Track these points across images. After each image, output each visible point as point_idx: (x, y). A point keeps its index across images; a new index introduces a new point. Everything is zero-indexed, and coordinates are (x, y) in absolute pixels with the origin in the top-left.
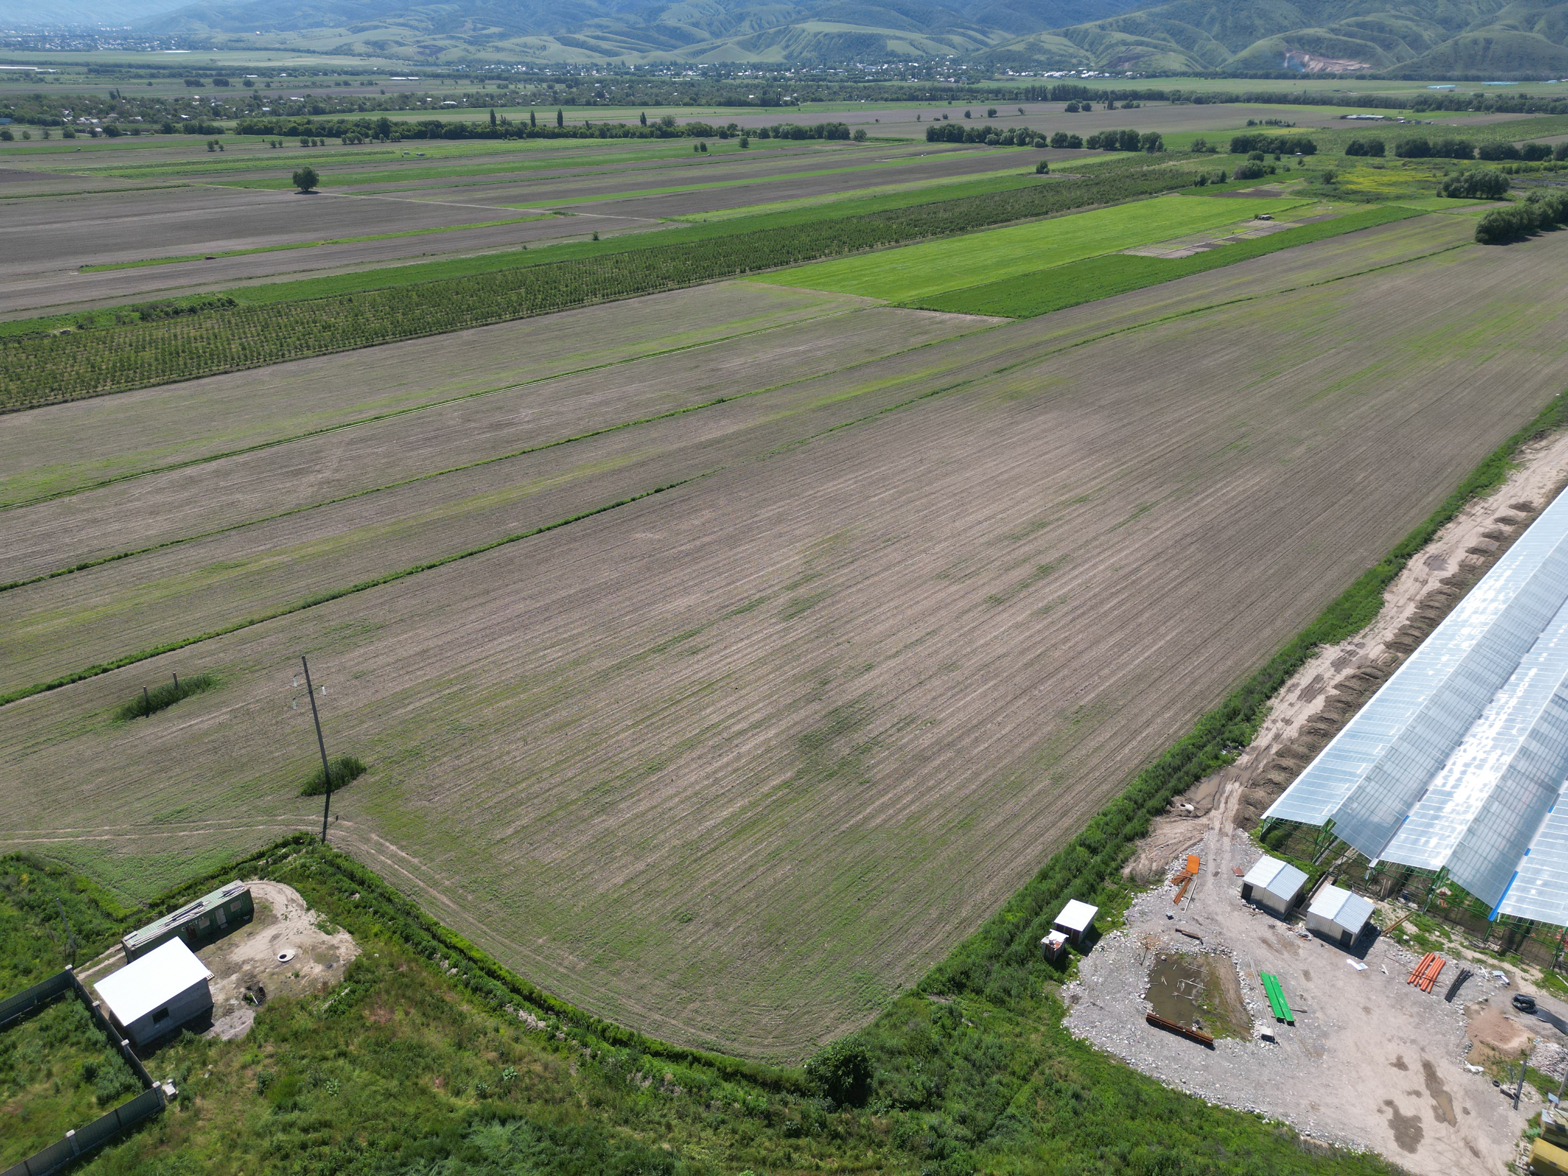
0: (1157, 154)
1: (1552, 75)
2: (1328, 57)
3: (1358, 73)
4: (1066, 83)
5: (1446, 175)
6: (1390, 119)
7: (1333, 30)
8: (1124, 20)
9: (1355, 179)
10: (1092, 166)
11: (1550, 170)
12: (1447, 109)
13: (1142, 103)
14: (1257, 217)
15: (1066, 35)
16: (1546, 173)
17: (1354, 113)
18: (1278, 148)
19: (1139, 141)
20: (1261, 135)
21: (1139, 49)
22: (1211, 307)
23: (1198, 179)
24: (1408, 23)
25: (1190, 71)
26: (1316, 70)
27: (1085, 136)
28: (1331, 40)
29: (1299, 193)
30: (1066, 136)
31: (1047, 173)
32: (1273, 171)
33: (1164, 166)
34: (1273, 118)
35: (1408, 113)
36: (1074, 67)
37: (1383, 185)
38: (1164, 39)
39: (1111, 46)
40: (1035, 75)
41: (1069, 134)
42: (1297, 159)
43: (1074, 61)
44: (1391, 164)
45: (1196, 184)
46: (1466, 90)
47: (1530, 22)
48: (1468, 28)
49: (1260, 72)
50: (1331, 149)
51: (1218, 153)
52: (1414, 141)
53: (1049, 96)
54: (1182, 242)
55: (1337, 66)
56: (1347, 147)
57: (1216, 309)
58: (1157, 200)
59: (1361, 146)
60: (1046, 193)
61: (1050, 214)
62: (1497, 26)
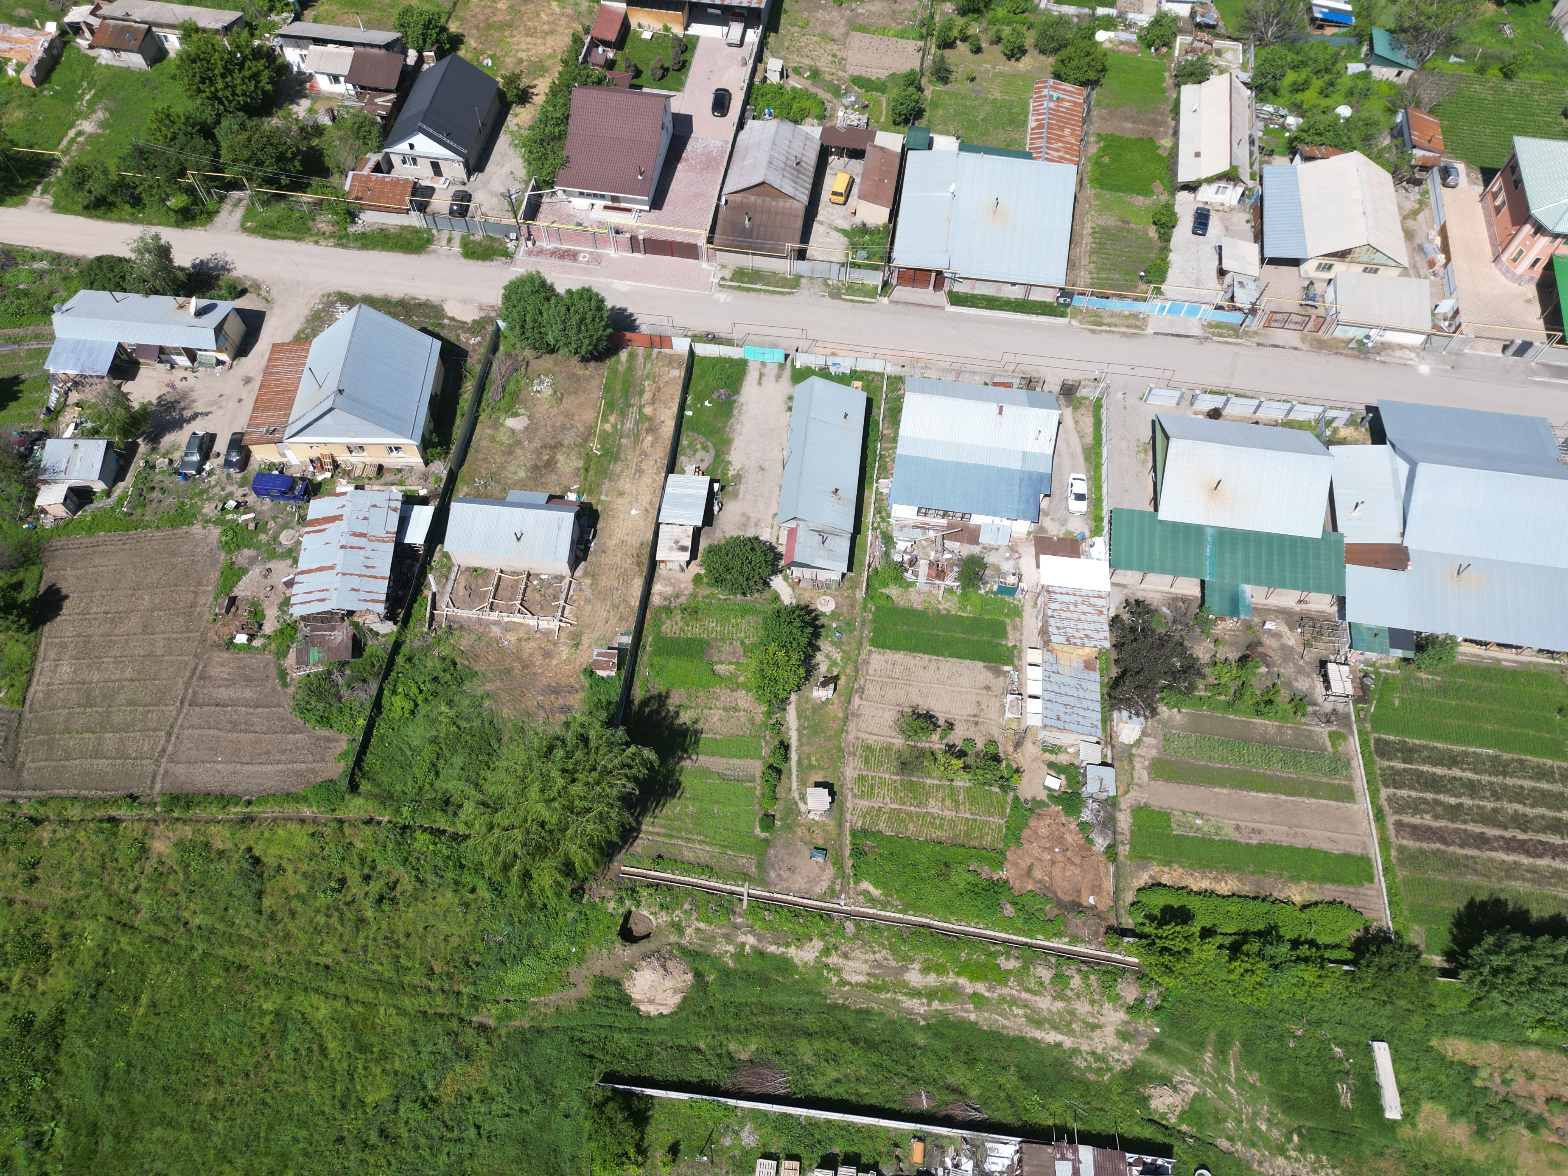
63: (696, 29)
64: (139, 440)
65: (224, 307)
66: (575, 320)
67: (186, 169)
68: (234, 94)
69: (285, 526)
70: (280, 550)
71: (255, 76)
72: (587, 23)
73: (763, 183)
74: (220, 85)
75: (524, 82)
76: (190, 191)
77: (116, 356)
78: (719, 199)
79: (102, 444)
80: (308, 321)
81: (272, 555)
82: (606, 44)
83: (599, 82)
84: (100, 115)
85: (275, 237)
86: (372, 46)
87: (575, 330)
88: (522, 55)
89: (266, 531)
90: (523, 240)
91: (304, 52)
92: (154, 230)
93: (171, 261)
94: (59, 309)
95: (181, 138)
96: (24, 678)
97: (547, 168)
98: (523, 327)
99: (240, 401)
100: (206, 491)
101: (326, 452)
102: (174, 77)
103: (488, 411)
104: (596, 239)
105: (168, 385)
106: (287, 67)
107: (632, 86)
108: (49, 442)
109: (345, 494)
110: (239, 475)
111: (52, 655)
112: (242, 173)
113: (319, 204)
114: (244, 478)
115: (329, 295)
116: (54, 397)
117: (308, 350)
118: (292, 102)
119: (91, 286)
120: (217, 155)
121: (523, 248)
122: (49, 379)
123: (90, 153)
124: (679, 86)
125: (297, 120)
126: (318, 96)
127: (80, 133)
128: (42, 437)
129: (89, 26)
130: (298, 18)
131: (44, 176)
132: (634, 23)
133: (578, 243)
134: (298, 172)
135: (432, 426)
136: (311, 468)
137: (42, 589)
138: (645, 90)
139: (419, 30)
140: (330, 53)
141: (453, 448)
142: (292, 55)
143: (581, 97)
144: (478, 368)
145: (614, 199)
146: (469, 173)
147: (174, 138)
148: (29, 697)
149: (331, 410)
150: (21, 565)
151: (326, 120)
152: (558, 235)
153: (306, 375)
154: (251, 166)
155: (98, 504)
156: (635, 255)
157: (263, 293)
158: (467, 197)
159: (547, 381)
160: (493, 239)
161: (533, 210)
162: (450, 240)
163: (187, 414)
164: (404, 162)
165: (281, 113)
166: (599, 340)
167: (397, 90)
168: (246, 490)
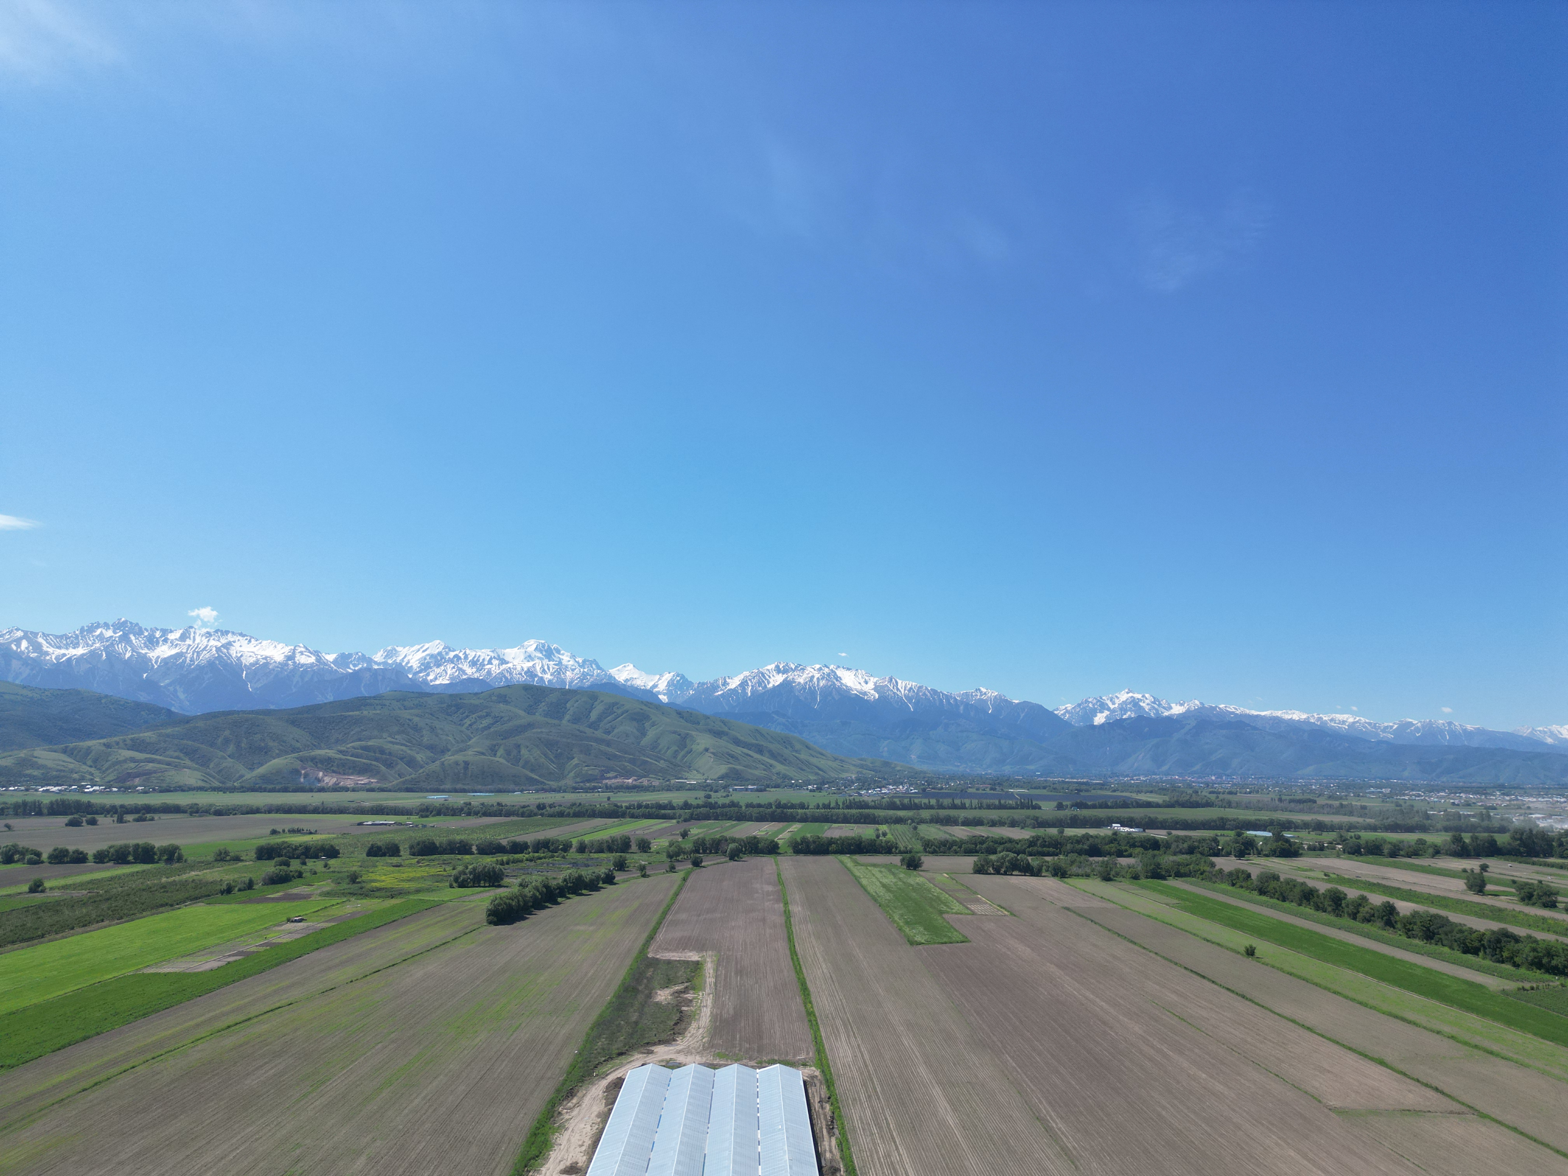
0: (177, 865)
1: (516, 788)
2: (340, 773)
3: (368, 787)
4: (65, 797)
5: (454, 869)
6: (401, 824)
7: (341, 752)
8: (132, 740)
9: (378, 878)
10: (100, 881)
11: (531, 860)
12: (445, 815)
13: (156, 816)
14: (289, 920)
15: (64, 751)
16: (528, 863)
17: (369, 820)
18: (303, 854)
19: (155, 854)
20: (284, 842)
21: (150, 766)
22: (250, 1019)
23: (224, 887)
24: (403, 748)
25: (207, 785)
26: (330, 784)
27: (90, 850)
28: (340, 759)
29: (328, 894)
30: (67, 851)
31: (43, 891)
32: (300, 875)
33: (184, 877)
34: (296, 827)
35: (413, 819)
36: (75, 781)
37: (403, 881)
38: (178, 757)
39: (118, 763)
40: (27, 790)
41: (71, 848)
42: (323, 863)
43: (75, 776)
44: (407, 862)
45: (222, 893)
46: (458, 800)
47: (493, 750)
48: (450, 753)
49: (278, 787)
50: (352, 853)
51: (242, 861)
52: (424, 842)
53: (45, 811)
54: (211, 953)
55: (349, 781)
56: (367, 849)
57: (255, 1020)
58: (179, 912)
59: (379, 848)
60: (41, 914)
61: (48, 937)
62: (470, 752)
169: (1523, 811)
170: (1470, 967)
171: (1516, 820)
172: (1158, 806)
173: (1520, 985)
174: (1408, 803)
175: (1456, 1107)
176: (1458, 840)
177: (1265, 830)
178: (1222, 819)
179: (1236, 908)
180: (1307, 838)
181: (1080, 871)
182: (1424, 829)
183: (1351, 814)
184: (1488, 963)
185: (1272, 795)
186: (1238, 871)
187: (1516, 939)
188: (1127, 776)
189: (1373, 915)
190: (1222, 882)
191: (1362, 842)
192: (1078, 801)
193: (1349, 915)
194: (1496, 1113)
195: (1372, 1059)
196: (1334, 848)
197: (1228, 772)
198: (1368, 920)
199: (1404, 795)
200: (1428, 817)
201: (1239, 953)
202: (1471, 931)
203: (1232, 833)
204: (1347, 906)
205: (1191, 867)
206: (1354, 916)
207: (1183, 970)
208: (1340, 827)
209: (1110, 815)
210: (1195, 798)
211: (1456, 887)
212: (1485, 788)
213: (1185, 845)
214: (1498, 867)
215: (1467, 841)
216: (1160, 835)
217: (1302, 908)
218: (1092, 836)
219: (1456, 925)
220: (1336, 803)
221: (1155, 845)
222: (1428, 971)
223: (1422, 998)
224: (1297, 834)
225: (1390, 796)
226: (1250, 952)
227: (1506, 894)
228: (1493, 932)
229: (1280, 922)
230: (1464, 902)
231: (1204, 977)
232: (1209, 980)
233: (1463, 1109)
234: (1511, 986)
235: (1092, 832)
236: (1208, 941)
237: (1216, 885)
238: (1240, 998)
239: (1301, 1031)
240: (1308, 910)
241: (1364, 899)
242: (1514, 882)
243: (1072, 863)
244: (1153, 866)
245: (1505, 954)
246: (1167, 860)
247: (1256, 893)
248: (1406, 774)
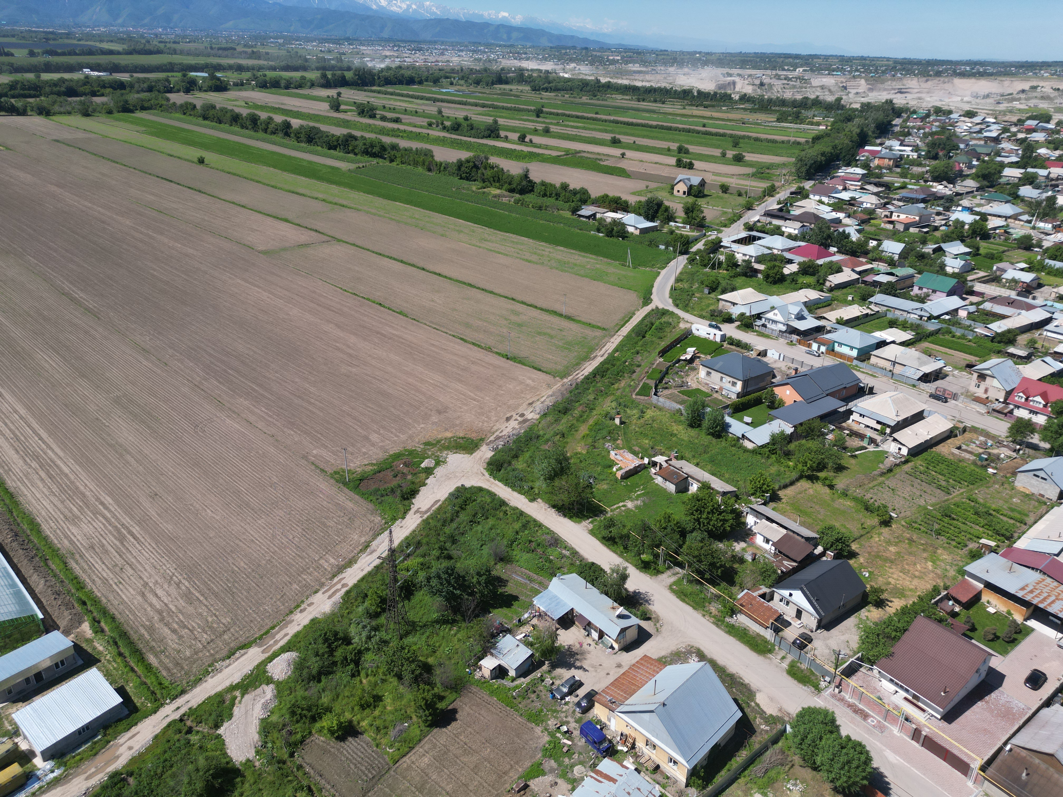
63: (1032, 623)
64: (547, 662)
65: (634, 621)
66: (843, 759)
67: (661, 545)
68: (708, 523)
69: (582, 763)
70: (570, 775)
71: (725, 521)
72: (948, 584)
73: (1052, 755)
74: (704, 516)
75: (884, 596)
76: (656, 556)
77: (567, 614)
78: (1005, 743)
79: (530, 652)
80: (671, 654)
81: (564, 775)
82: (957, 601)
83: (940, 621)
84: (639, 502)
85: (683, 601)
86: (798, 534)
87: (839, 765)
88: (892, 581)
89: (570, 758)
90: (833, 685)
91: (758, 521)
92: (627, 564)
93: (624, 583)
94: (559, 576)
95: (669, 529)
96: (407, 749)
97: (875, 652)
98: (803, 740)
99: (608, 674)
100: (557, 711)
101: (633, 734)
102: (684, 503)
103: (748, 779)
104: (887, 715)
105: (579, 643)
106: (745, 524)
107: (964, 635)
108: (508, 636)
109: (627, 768)
110: (579, 715)
111: (426, 747)
112: (689, 562)
113: (718, 597)
114: (581, 718)
115: (693, 647)
116: (526, 616)
117: (661, 670)
118: (736, 541)
119: (580, 574)
120: (681, 546)
121: (830, 690)
122: (531, 605)
123: (623, 516)
124: (1004, 652)
125: (733, 550)
126: (753, 544)
127: (624, 506)
128: (508, 631)
129: (661, 465)
130: (765, 504)
131: (596, 516)
132: (984, 598)
133: (873, 710)
134: (718, 575)
135: (705, 763)
136: (618, 739)
137: (450, 708)
138: (973, 641)
139: (831, 539)
140: (772, 528)
141: (710, 788)
142: (750, 520)
143: (921, 622)
144: (757, 747)
145: (915, 697)
146: (819, 627)
147: (665, 528)
148: (400, 762)
149: (652, 712)
150: (451, 688)
151: (749, 558)
152: (861, 697)
153: (652, 682)
154: (695, 560)
155: (506, 682)
156: (914, 743)
157: (658, 625)
158: (810, 640)
159: (800, 787)
160: (813, 673)
161: (850, 671)
162: (783, 658)
163: (578, 664)
164: (781, 601)
165: (726, 543)
166: (855, 783)
167: (799, 562)
168: (577, 726)
169: (359, 56)
170: (332, 158)
171: (357, 62)
172: (119, 53)
173: (357, 165)
174: (295, 50)
175: (326, 238)
176: (324, 76)
177: (202, 72)
178: (171, 63)
179: (188, 131)
180: (231, 77)
181: (62, 110)
182: (305, 69)
183: (259, 58)
184: (341, 154)
185: (206, 45)
186: (187, 103)
187: (355, 138)
188: (88, 27)
189: (277, 130)
190: (177, 112)
191: (268, 79)
192: (49, 49)
193: (262, 130)
194: (345, 238)
195: (281, 219)
196: (250, 84)
197: (172, 25)
198: (274, 133)
199: (292, 44)
200: (306, 60)
201: (193, 162)
202: (333, 136)
203: (179, 75)
204: (261, 124)
205: (152, 102)
206: (265, 131)
207: (156, 178)
208: (253, 69)
209: (80, 61)
210: (148, 47)
211: (323, 108)
212: (339, 40)
213: (145, 85)
214: (348, 94)
215: (330, 77)
216: (124, 77)
217: (232, 127)
218: (66, 80)
219: (325, 132)
220: (249, 50)
221: (121, 86)
222: (310, 162)
223: (307, 179)
224: (224, 74)
225: (283, 45)
226: (201, 161)
227: (351, 111)
228: (344, 135)
229: (219, 138)
230: (328, 117)
231: (171, 181)
232: (175, 183)
233: (329, 239)
234: (353, 166)
235: (67, 76)
236: (171, 156)
237: (172, 114)
238: (197, 193)
239: (239, 209)
240: (236, 129)
241: (270, 119)
242: (355, 103)
243: (54, 103)
244: (122, 103)
245: (350, 148)
246: (133, 97)
247: (201, 119)
248: (292, 28)
